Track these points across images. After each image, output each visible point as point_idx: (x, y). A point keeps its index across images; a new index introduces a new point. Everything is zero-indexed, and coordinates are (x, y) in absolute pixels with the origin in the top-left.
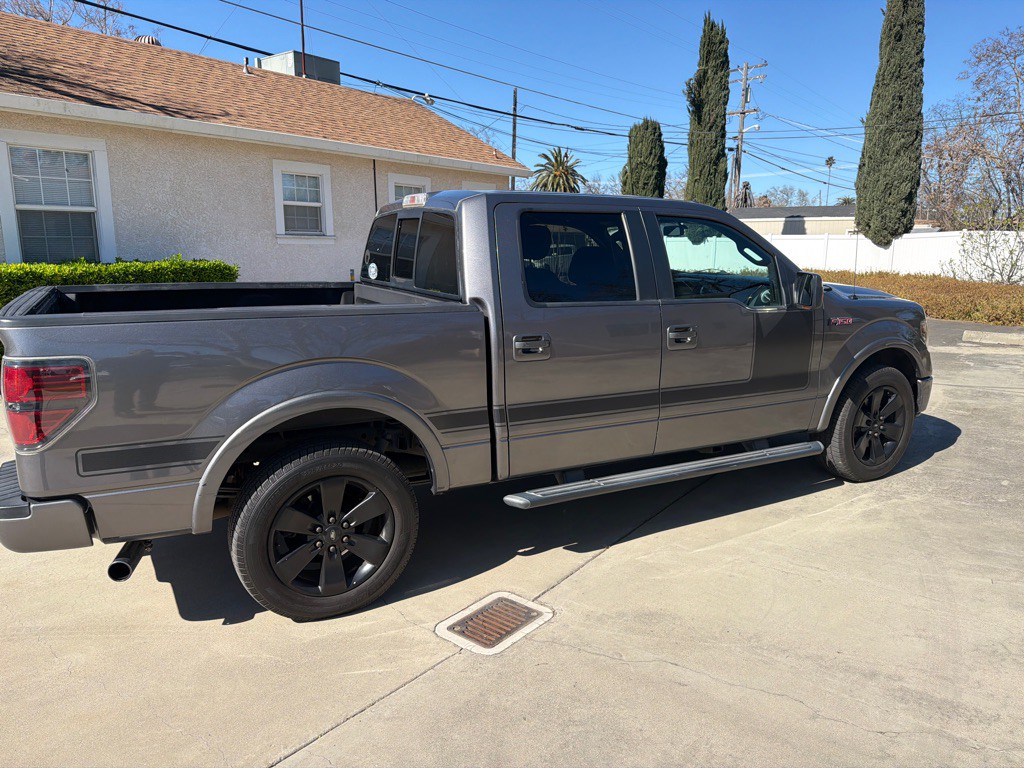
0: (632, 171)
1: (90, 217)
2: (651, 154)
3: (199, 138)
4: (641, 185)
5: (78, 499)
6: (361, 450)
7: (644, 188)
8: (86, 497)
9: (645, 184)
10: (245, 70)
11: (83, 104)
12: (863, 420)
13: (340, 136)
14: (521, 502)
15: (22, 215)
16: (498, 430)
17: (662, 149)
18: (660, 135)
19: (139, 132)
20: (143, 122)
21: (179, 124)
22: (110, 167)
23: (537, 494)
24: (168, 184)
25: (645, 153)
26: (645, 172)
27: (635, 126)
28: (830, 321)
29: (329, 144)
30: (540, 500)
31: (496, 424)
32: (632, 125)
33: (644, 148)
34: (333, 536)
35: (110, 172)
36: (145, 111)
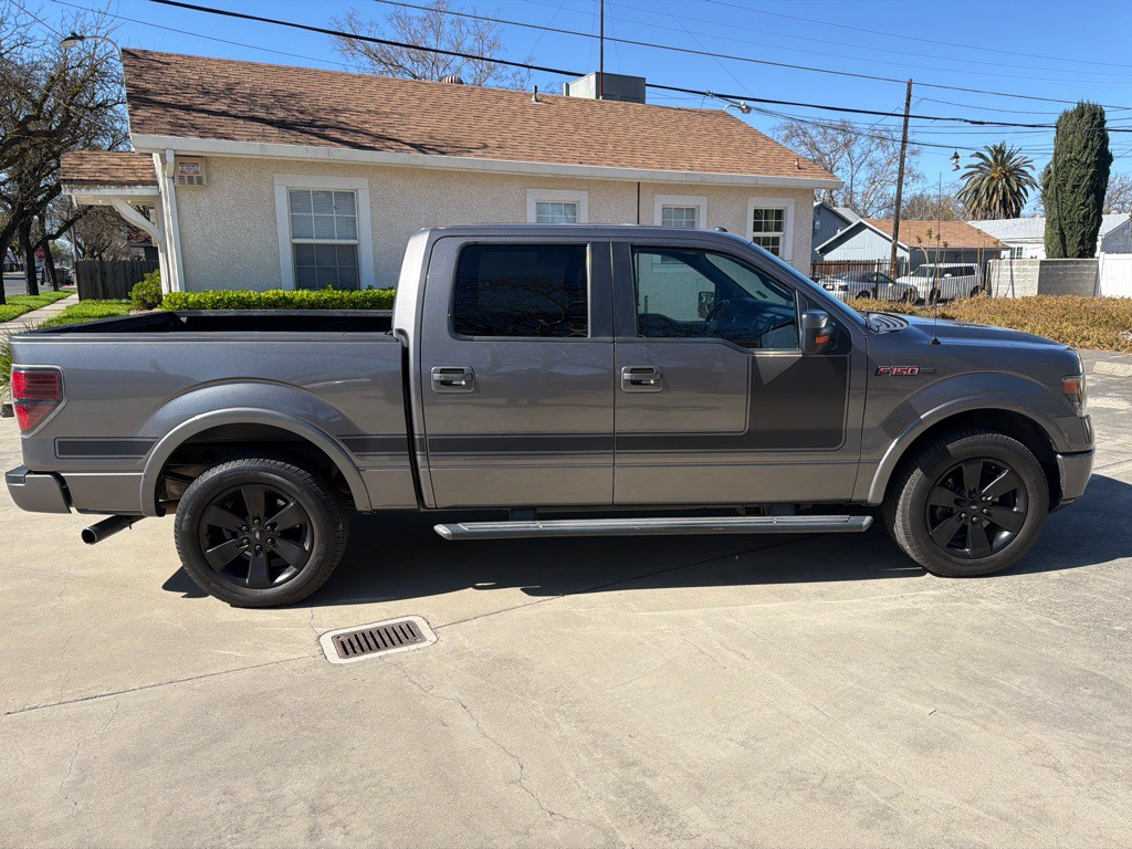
0: (1057, 170)
1: (353, 249)
2: (1085, 147)
3: (454, 172)
4: (1068, 187)
5: (56, 475)
6: (279, 463)
7: (1073, 192)
8: (63, 475)
9: (1074, 187)
10: (533, 99)
11: (346, 149)
12: (944, 498)
13: (600, 160)
14: (445, 532)
15: (297, 248)
16: (419, 458)
17: (1105, 140)
18: (1103, 122)
19: (398, 170)
20: (396, 161)
21: (432, 160)
22: (371, 203)
23: (464, 527)
24: (423, 217)
25: (1077, 146)
26: (1074, 172)
27: (1066, 114)
28: (878, 370)
29: (584, 170)
30: (466, 534)
31: (418, 453)
32: (1062, 111)
33: (1077, 141)
34: (257, 536)
35: (371, 208)
36: (401, 150)
